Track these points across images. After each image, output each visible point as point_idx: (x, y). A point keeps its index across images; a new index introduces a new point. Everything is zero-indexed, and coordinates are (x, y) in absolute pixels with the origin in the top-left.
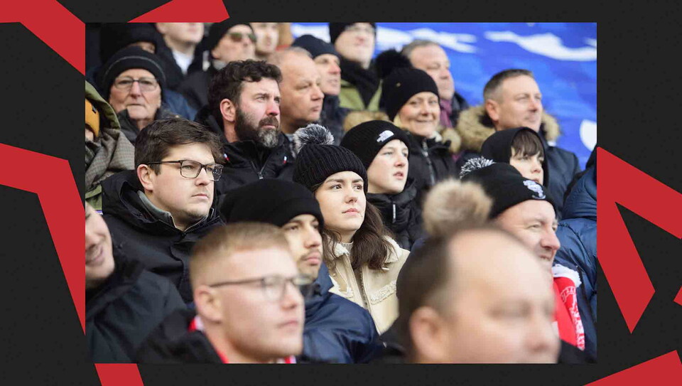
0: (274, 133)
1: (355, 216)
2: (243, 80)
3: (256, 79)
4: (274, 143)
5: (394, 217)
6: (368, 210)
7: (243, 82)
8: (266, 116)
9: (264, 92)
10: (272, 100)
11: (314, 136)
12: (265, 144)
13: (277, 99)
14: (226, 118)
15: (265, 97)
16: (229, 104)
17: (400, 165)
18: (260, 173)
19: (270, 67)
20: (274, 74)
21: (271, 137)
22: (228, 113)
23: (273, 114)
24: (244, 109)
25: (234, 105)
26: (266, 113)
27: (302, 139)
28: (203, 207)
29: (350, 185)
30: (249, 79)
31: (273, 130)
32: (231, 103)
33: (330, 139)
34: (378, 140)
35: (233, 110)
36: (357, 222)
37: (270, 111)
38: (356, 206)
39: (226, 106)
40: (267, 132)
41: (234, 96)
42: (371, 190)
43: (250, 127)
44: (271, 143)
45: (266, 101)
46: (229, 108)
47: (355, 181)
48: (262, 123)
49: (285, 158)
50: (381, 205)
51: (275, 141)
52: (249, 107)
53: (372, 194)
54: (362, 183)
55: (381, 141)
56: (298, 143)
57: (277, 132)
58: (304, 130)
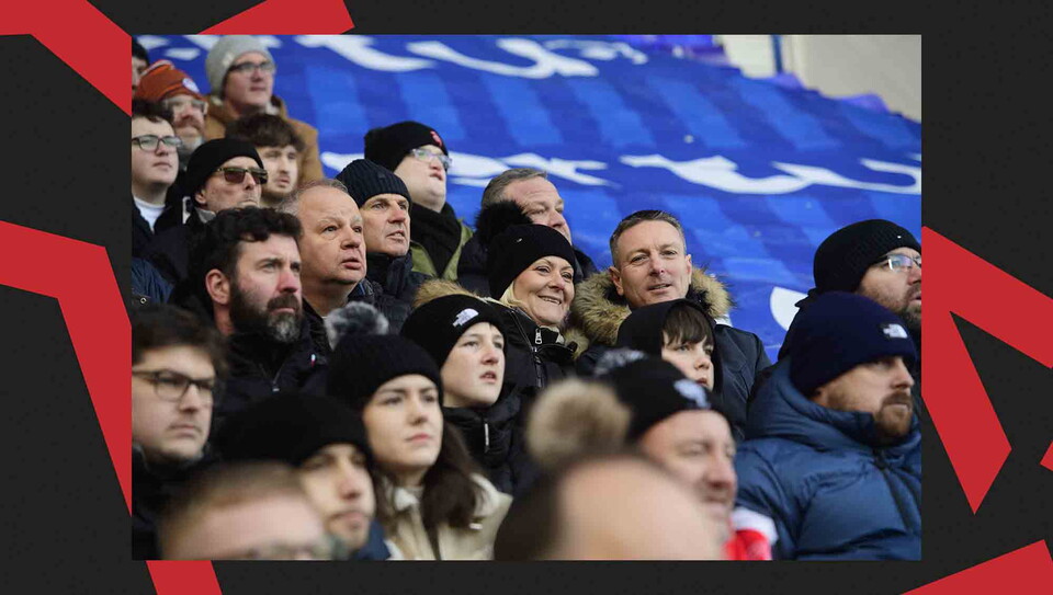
0: (291, 320)
1: (425, 445)
2: (240, 239)
3: (261, 237)
4: (292, 334)
5: (487, 443)
6: (446, 435)
7: (241, 243)
8: (277, 294)
9: (273, 257)
10: (287, 268)
11: (357, 322)
12: (278, 337)
13: (294, 266)
14: (216, 299)
15: (276, 264)
16: (219, 276)
17: (491, 362)
18: (274, 382)
19: (283, 216)
20: (290, 228)
21: (287, 326)
22: (218, 292)
23: (290, 290)
24: (243, 284)
25: (228, 278)
26: (278, 289)
27: (338, 327)
28: (190, 447)
29: (415, 398)
30: (249, 238)
31: (290, 314)
32: (223, 276)
33: (383, 324)
34: (455, 324)
35: (226, 286)
36: (428, 454)
37: (283, 286)
38: (426, 429)
39: (215, 280)
40: (282, 317)
41: (228, 264)
42: (448, 402)
43: (253, 312)
44: (288, 334)
45: (277, 269)
46: (220, 284)
47: (423, 391)
48: (273, 305)
49: (313, 358)
50: (465, 426)
51: (294, 333)
52: (251, 281)
53: (451, 409)
54: (434, 393)
55: (459, 325)
56: (332, 334)
57: (297, 317)
58: (340, 314)
